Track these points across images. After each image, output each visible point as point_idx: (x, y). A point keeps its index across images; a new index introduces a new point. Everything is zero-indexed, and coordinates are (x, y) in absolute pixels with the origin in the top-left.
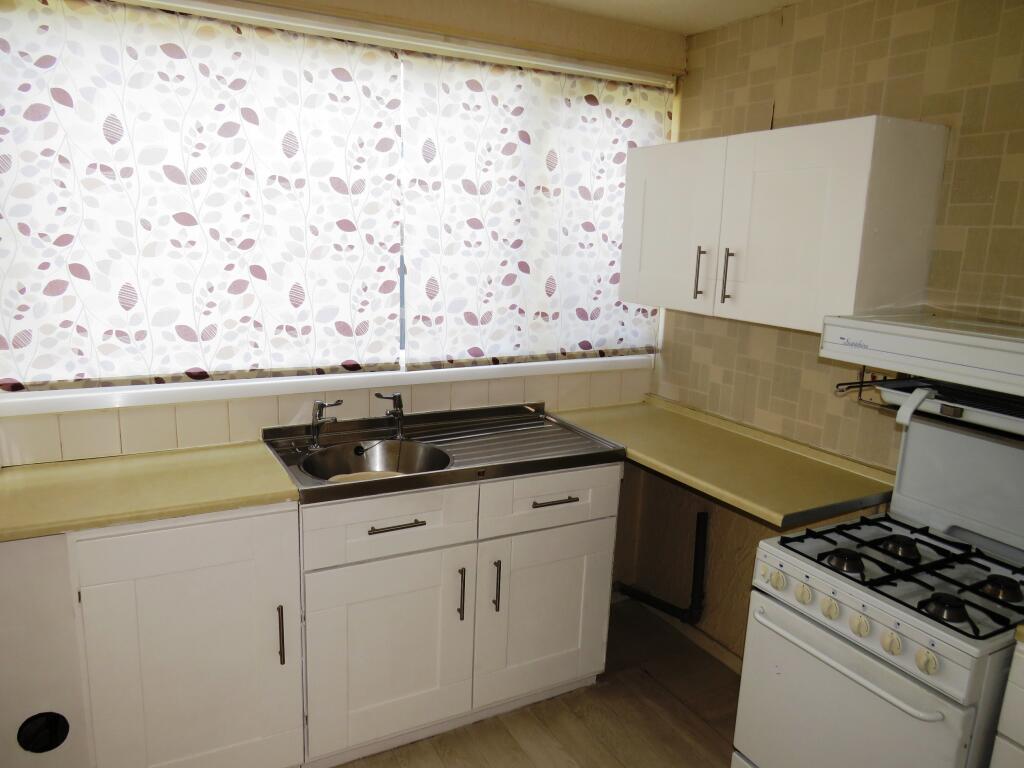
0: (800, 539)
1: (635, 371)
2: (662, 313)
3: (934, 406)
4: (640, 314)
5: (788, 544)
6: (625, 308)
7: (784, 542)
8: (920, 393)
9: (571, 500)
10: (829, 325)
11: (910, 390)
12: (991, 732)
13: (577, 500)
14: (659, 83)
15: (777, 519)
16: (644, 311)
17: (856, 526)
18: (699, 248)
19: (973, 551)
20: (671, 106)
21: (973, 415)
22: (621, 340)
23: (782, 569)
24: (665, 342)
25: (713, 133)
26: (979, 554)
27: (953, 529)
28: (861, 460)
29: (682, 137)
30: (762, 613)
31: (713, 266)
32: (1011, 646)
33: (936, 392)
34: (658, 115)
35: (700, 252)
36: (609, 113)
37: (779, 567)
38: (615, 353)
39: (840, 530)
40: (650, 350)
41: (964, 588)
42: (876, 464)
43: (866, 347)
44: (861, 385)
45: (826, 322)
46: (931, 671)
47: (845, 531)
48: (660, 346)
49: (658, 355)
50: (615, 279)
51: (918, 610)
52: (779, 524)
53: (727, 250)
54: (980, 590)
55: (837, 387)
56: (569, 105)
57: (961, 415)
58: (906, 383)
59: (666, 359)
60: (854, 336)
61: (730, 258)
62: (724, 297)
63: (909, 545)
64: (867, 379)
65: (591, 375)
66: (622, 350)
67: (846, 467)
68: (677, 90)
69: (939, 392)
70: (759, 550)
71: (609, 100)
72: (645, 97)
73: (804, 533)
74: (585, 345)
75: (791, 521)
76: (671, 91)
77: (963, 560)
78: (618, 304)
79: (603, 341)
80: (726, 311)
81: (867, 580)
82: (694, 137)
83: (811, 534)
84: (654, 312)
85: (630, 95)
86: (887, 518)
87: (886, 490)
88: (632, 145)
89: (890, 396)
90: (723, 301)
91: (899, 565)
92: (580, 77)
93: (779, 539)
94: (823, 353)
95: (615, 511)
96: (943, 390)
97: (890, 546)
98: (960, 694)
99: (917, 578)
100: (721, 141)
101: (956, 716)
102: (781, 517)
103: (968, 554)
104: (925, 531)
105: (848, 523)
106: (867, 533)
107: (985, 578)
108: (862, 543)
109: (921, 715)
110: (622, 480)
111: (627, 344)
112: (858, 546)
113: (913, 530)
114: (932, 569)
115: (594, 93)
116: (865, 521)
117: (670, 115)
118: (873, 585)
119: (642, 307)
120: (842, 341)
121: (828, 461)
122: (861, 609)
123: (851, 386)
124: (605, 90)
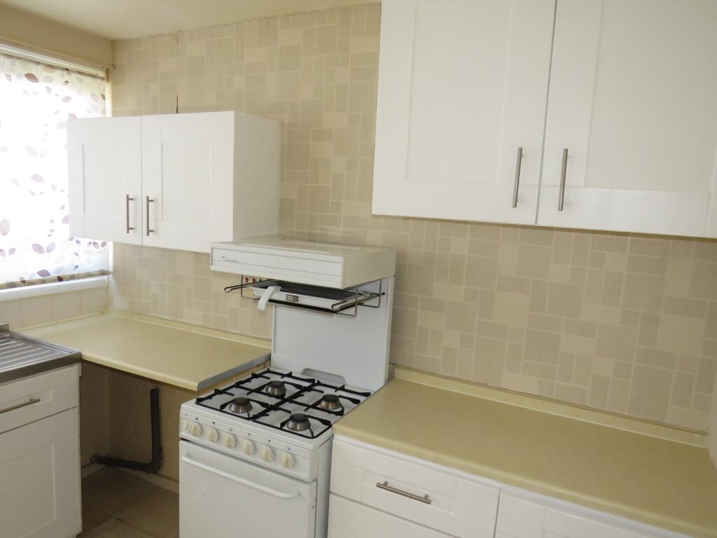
0: (210, 397)
1: (92, 290)
2: (110, 245)
3: (282, 296)
4: (92, 247)
5: (202, 403)
6: (78, 242)
7: (199, 401)
8: (271, 289)
9: (32, 402)
10: (216, 248)
11: (266, 287)
12: (328, 493)
13: (38, 401)
14: (93, 71)
15: (193, 385)
16: (95, 244)
17: (248, 380)
18: (128, 196)
19: (316, 382)
20: (104, 89)
21: (305, 299)
22: (77, 267)
23: (198, 421)
24: (115, 266)
25: (138, 112)
26: (319, 384)
27: (306, 371)
28: (252, 335)
29: (115, 114)
30: (188, 455)
31: (138, 209)
32: (332, 437)
33: (280, 288)
34: (93, 95)
35: (128, 199)
36: (48, 89)
37: (196, 420)
38: (72, 277)
39: (238, 385)
40: (103, 273)
41: (309, 407)
42: (262, 337)
43: (237, 262)
44: (242, 286)
45: (213, 246)
46: (290, 466)
47: (241, 385)
48: (111, 269)
49: (111, 276)
50: (66, 220)
51: (281, 429)
52: (196, 389)
53: (148, 197)
54: (319, 406)
55: (225, 289)
56: (10, 80)
57: (297, 301)
58: (264, 284)
59: (116, 279)
60: (231, 255)
61: (150, 203)
62: (148, 231)
63: (280, 386)
64: (245, 283)
65: (51, 296)
66: (77, 274)
67: (244, 341)
68: (107, 78)
69: (283, 287)
70: (181, 411)
71: (49, 80)
72: (81, 81)
73: (213, 392)
74: (44, 273)
75: (203, 386)
76: (102, 79)
77: (309, 389)
78: (71, 239)
79: (61, 269)
80: (150, 241)
81: (251, 416)
82: (123, 114)
83: (218, 392)
84: (104, 244)
85: (67, 77)
86: (269, 371)
87: (268, 353)
88: (73, 116)
89: (257, 291)
90: (148, 235)
91: (272, 401)
92: (19, 58)
93: (195, 400)
94: (213, 268)
95: (76, 403)
96: (285, 286)
97: (270, 389)
98: (305, 475)
99: (283, 408)
100: (136, 119)
101: (305, 490)
102: (196, 384)
103: (313, 384)
104: (290, 375)
105: (243, 379)
106: (255, 384)
107: (321, 398)
108: (251, 391)
109: (287, 496)
110: (80, 378)
111: (83, 269)
112: (248, 394)
113: (283, 376)
114: (291, 399)
115: (33, 72)
116: (255, 376)
117: (103, 97)
118: (254, 418)
119: (92, 241)
120: (223, 259)
121: (233, 339)
122: (247, 436)
123: (234, 288)
124: (43, 71)
